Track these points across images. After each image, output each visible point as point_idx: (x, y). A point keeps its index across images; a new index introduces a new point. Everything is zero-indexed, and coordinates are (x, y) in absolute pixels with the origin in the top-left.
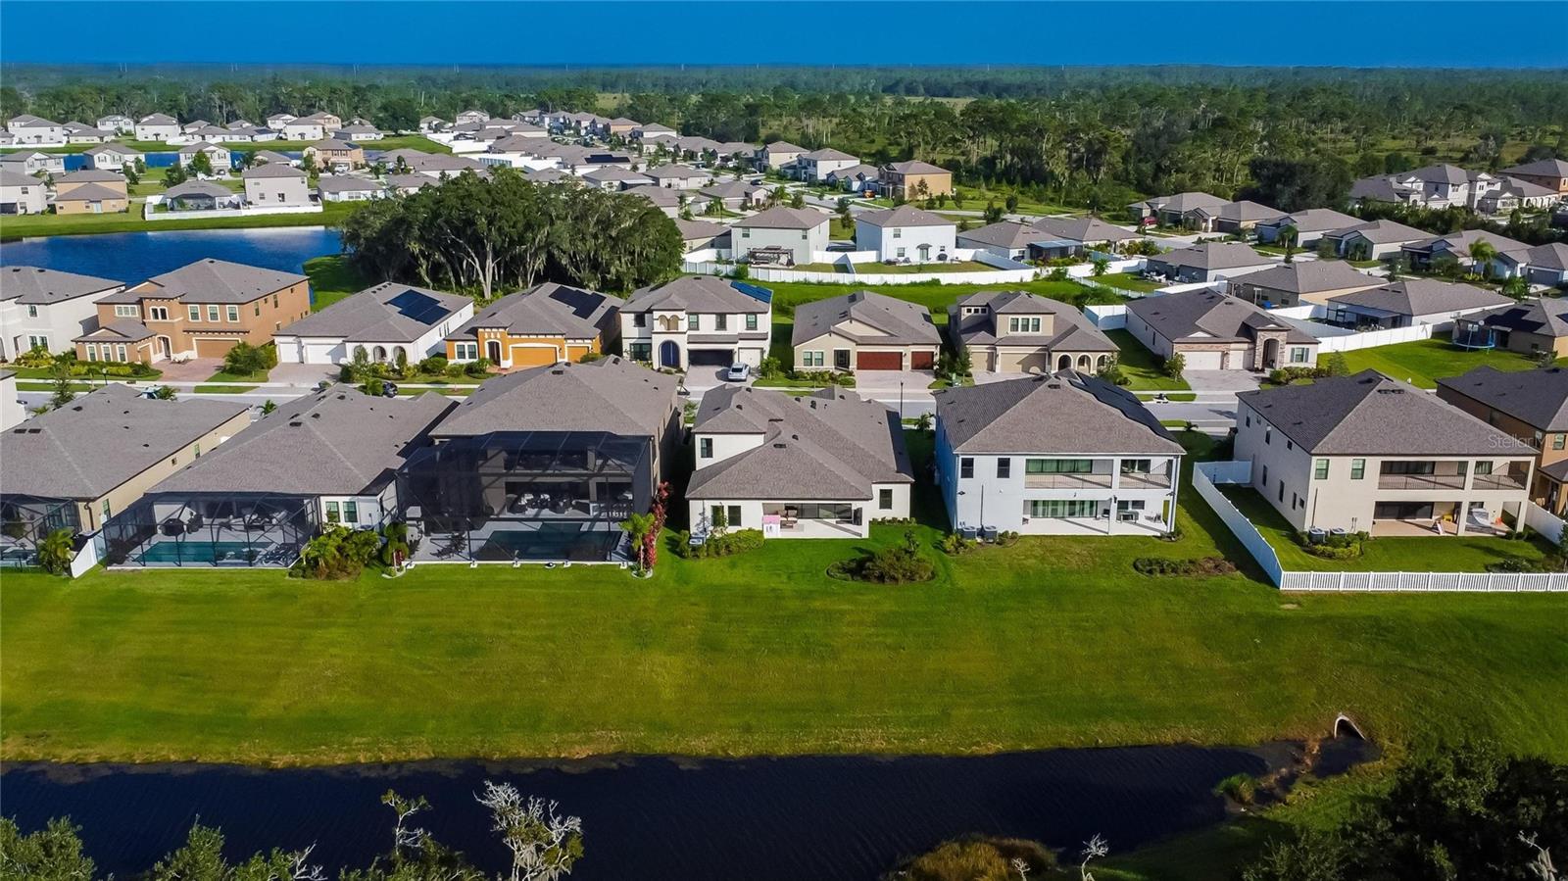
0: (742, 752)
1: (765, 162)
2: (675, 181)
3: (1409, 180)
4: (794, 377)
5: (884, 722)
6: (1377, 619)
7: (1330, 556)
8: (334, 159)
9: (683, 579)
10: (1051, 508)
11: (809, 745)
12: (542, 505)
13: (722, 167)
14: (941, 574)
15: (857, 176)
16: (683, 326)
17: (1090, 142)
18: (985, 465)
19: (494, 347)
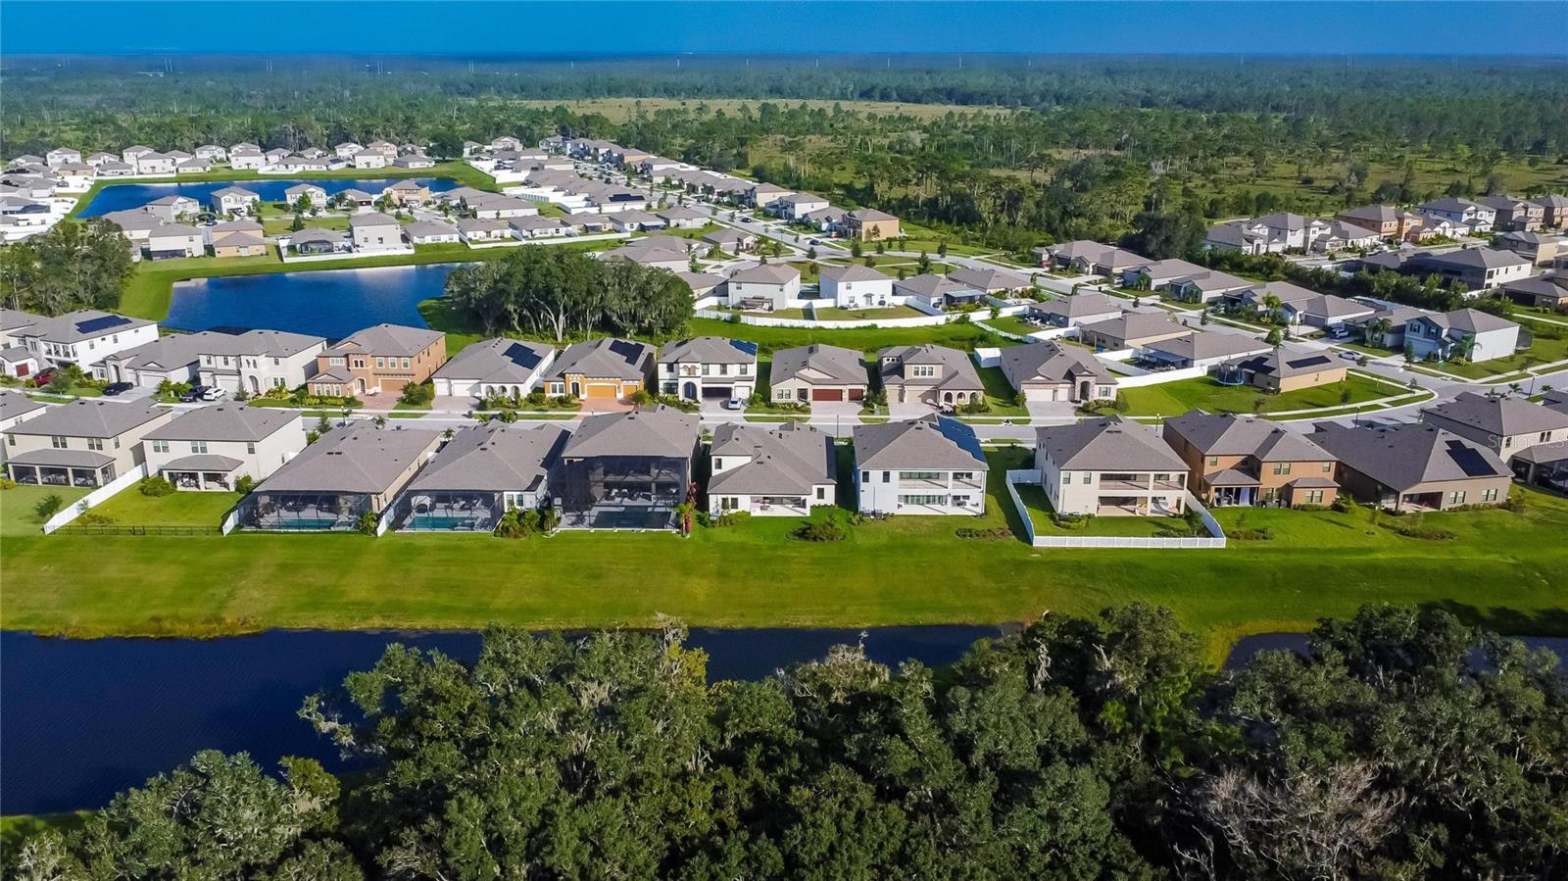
0: (740, 626)
1: (753, 200)
2: (682, 221)
3: (1259, 225)
4: (771, 406)
5: (810, 613)
6: (1079, 562)
7: (1068, 527)
8: (407, 197)
9: (707, 539)
10: (917, 500)
11: (773, 623)
12: (624, 496)
13: (718, 202)
14: (849, 537)
15: (826, 218)
16: (699, 372)
17: (1010, 191)
18: (876, 475)
19: (576, 386)
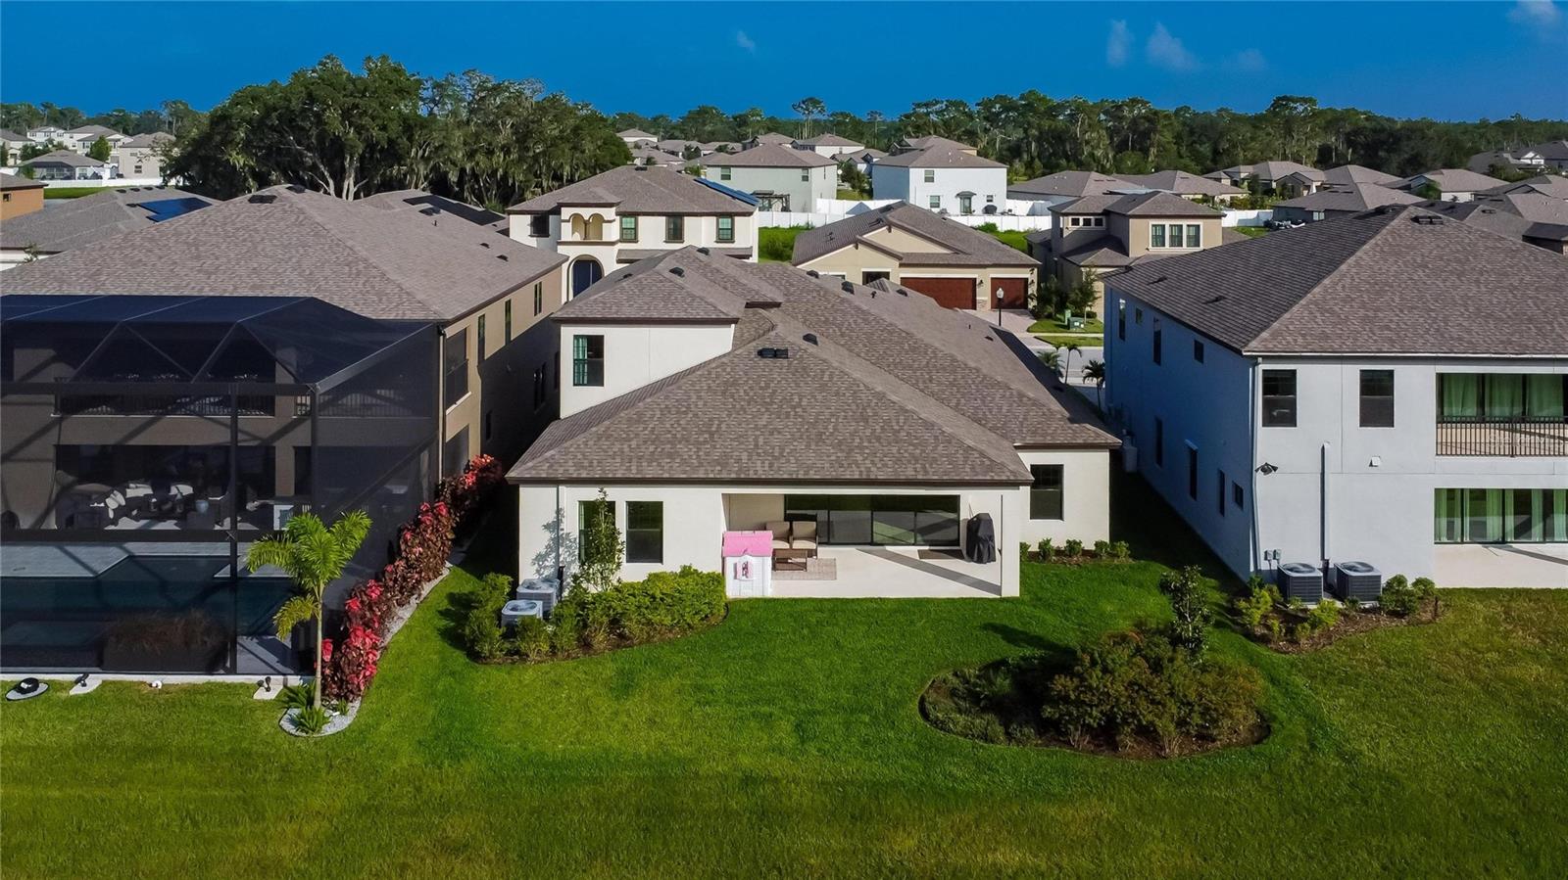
3: (1527, 156)
15: (863, 158)
16: (612, 232)
18: (1326, 391)
